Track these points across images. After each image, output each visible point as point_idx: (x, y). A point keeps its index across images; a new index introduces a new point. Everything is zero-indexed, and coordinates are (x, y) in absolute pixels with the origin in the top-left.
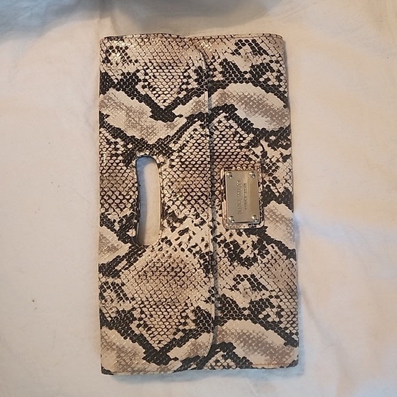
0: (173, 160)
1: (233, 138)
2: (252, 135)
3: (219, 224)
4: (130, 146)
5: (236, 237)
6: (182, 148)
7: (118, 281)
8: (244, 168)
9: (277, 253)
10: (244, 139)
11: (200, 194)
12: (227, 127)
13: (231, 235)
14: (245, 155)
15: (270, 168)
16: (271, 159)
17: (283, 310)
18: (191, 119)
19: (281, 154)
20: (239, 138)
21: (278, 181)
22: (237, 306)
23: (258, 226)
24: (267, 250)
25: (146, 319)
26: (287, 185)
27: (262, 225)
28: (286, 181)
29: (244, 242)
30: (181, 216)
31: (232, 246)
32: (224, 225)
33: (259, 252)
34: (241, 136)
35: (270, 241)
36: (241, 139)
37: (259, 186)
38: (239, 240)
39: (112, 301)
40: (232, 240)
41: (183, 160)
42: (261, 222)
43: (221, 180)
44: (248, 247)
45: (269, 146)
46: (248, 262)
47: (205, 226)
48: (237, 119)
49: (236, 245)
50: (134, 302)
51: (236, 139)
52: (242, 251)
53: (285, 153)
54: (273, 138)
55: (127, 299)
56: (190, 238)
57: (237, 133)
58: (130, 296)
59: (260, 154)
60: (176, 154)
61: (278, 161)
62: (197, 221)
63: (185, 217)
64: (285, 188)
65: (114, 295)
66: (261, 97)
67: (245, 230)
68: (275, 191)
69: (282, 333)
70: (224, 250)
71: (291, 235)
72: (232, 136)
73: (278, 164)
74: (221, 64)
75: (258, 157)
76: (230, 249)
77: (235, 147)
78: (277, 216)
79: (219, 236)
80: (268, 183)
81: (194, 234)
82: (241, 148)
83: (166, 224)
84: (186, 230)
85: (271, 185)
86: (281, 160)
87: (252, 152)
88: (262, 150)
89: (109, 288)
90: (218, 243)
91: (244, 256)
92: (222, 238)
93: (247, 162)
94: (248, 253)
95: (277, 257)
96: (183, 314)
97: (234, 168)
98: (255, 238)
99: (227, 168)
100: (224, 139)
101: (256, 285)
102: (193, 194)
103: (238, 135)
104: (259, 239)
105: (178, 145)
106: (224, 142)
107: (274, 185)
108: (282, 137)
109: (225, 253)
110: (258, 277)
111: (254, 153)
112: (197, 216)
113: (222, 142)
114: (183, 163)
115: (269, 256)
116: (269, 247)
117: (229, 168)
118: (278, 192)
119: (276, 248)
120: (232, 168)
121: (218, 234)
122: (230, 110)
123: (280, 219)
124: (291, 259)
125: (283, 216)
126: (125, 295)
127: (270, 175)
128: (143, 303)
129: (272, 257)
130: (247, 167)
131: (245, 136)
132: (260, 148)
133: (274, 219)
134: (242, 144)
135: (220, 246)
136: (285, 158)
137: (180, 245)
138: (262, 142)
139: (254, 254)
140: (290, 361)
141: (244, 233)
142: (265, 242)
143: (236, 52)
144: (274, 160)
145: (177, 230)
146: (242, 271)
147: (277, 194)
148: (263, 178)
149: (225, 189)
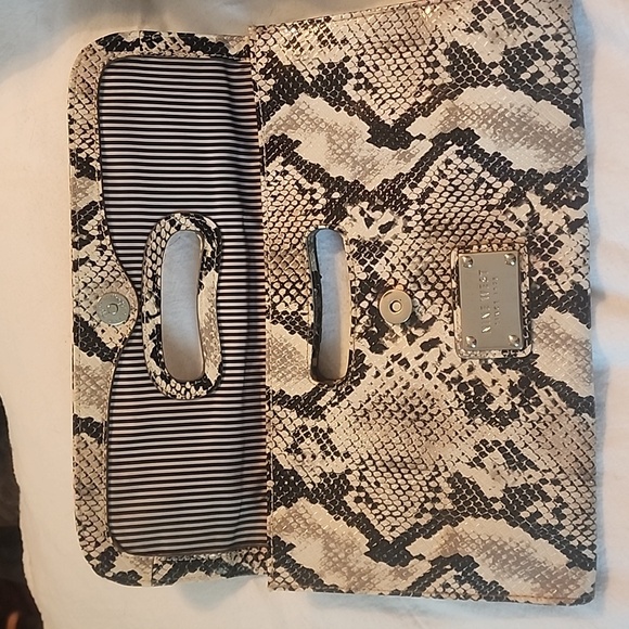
1: (475, 190)
2: (510, 184)
3: (448, 348)
5: (479, 372)
8: (495, 246)
9: (555, 403)
10: (496, 190)
12: (461, 172)
13: (471, 369)
14: (496, 221)
15: (546, 245)
16: (546, 228)
17: (566, 505)
19: (567, 218)
20: (486, 189)
21: (560, 270)
23: (520, 355)
24: (538, 398)
26: (577, 278)
27: (527, 351)
28: (576, 269)
29: (494, 382)
31: (471, 389)
32: (458, 351)
33: (523, 401)
34: (489, 186)
35: (543, 380)
36: (490, 191)
37: (523, 280)
38: (486, 378)
40: (472, 377)
42: (525, 348)
43: (452, 271)
44: (502, 391)
45: (543, 203)
46: (503, 419)
48: (479, 155)
49: (480, 387)
51: (481, 191)
52: (490, 399)
53: (575, 215)
54: (550, 187)
57: (482, 180)
59: (524, 219)
61: (560, 231)
64: (573, 283)
66: (525, 109)
67: (497, 361)
68: (555, 288)
69: (563, 545)
70: (457, 396)
71: (585, 371)
72: (472, 187)
73: (560, 238)
75: (521, 224)
76: (468, 395)
77: (478, 208)
78: (557, 336)
79: (449, 371)
80: (540, 274)
82: (490, 208)
85: (546, 277)
86: (565, 229)
87: (510, 216)
88: (529, 211)
90: (447, 383)
91: (493, 407)
92: (454, 374)
93: (501, 235)
94: (501, 402)
95: (555, 411)
97: (476, 247)
98: (514, 375)
99: (463, 248)
100: (458, 194)
101: (516, 460)
103: (484, 185)
104: (521, 377)
106: (458, 199)
107: (553, 278)
108: (569, 185)
109: (460, 401)
110: (519, 445)
111: (514, 217)
113: (453, 199)
115: (540, 409)
116: (541, 393)
117: (466, 248)
118: (561, 291)
119: (555, 395)
120: (471, 247)
121: (447, 367)
122: (465, 139)
123: (564, 342)
124: (585, 415)
125: (569, 337)
127: (545, 258)
129: (547, 411)
130: (499, 246)
131: (497, 185)
132: (525, 208)
133: (551, 341)
134: (493, 202)
135: (450, 388)
136: (574, 226)
138: (530, 195)
139: (513, 404)
141: (494, 365)
142: (533, 383)
144: (552, 230)
146: (491, 433)
147: (559, 295)
148: (530, 264)
149: (458, 287)
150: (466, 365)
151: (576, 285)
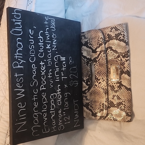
0: (97, 64)
3: (109, 81)
4: (88, 60)
5: (113, 84)
6: (99, 60)
7: (86, 95)
11: (103, 73)
13: (112, 84)
14: (116, 60)
15: (123, 64)
17: (126, 106)
18: (101, 52)
19: (126, 59)
21: (125, 68)
22: (113, 103)
23: (119, 81)
25: (92, 105)
26: (127, 69)
28: (127, 67)
29: (115, 86)
30: (99, 79)
33: (119, 88)
35: (122, 85)
37: (120, 69)
38: (114, 85)
39: (85, 100)
40: (112, 85)
41: (100, 63)
45: (122, 57)
46: (116, 92)
47: (105, 81)
48: (113, 50)
49: (113, 87)
50: (89, 101)
53: (127, 59)
54: (123, 55)
55: (88, 100)
56: (101, 84)
58: (88, 99)
60: (98, 62)
62: (103, 80)
63: (100, 79)
65: (85, 99)
66: (119, 43)
70: (110, 88)
71: (129, 84)
73: (125, 63)
74: (107, 35)
79: (109, 84)
80: (122, 68)
81: (102, 84)
83: (96, 81)
84: (100, 83)
86: (126, 61)
88: (120, 59)
89: (84, 97)
91: (115, 90)
92: (110, 85)
93: (117, 63)
94: (116, 89)
96: (100, 105)
97: (113, 64)
98: (118, 85)
99: (111, 65)
101: (119, 98)
102: (102, 73)
105: (98, 59)
108: (127, 55)
110: (119, 96)
111: (118, 60)
112: (103, 78)
114: (99, 64)
116: (122, 87)
118: (125, 71)
119: (124, 88)
121: (109, 83)
122: (111, 48)
124: (129, 91)
125: (126, 78)
126: (87, 99)
127: (123, 66)
128: (91, 101)
132: (120, 58)
133: (124, 79)
136: (127, 61)
137: (99, 86)
140: (127, 120)
141: (116, 83)
143: (111, 31)
144: (124, 61)
145: (98, 83)
146: (115, 94)
147: (125, 72)
148: (121, 67)
149: (110, 71)
150: (112, 83)
151: (127, 70)
